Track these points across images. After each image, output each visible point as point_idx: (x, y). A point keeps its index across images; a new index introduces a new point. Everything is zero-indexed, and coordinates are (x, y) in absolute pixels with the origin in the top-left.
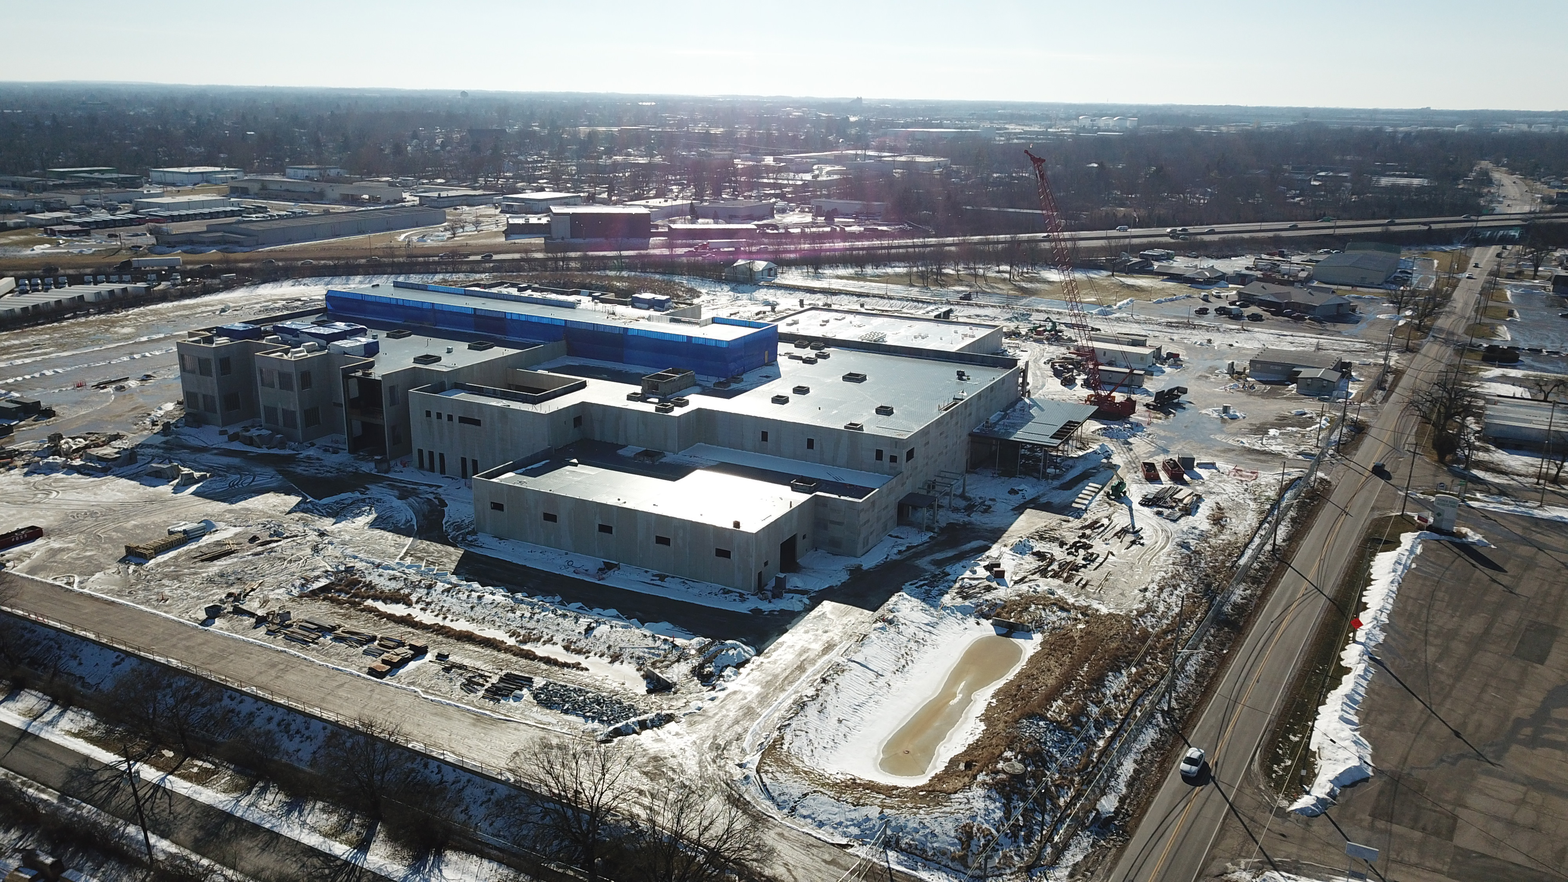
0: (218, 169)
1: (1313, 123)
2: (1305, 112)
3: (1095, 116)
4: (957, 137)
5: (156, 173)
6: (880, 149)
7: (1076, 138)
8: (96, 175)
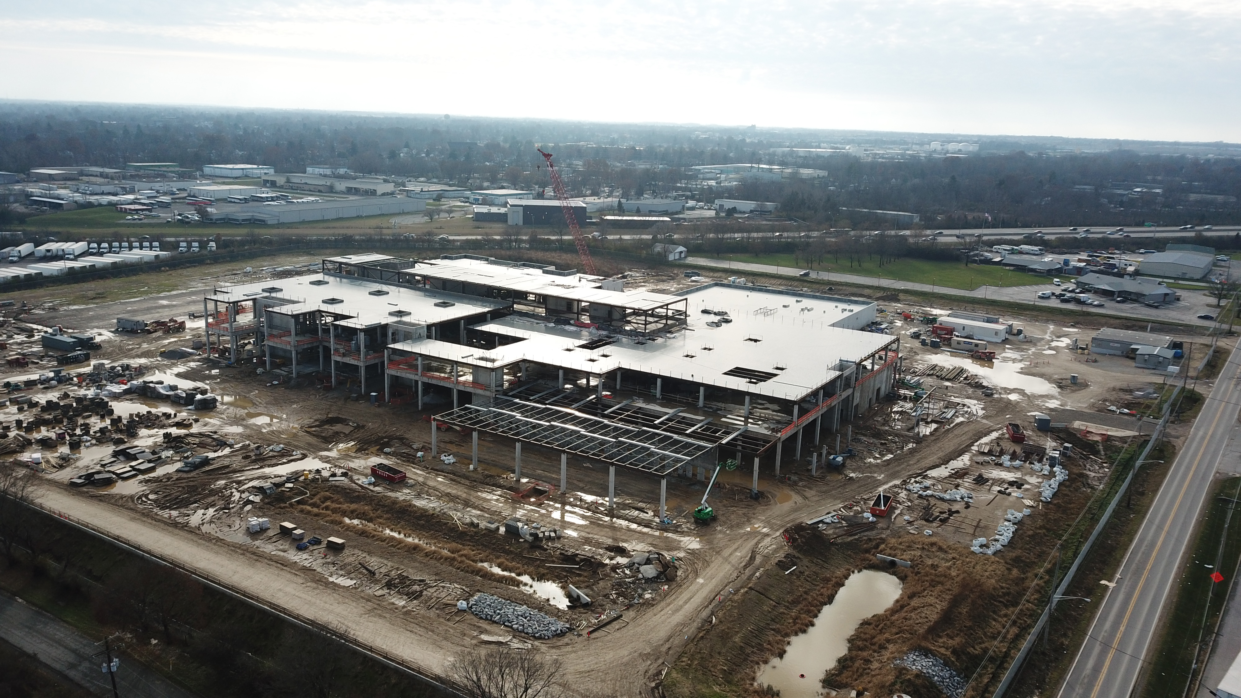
0: (255, 166)
1: (1125, 151)
2: (1117, 142)
3: (943, 142)
4: (831, 156)
5: (208, 169)
6: (770, 163)
7: (929, 159)
8: (165, 169)
